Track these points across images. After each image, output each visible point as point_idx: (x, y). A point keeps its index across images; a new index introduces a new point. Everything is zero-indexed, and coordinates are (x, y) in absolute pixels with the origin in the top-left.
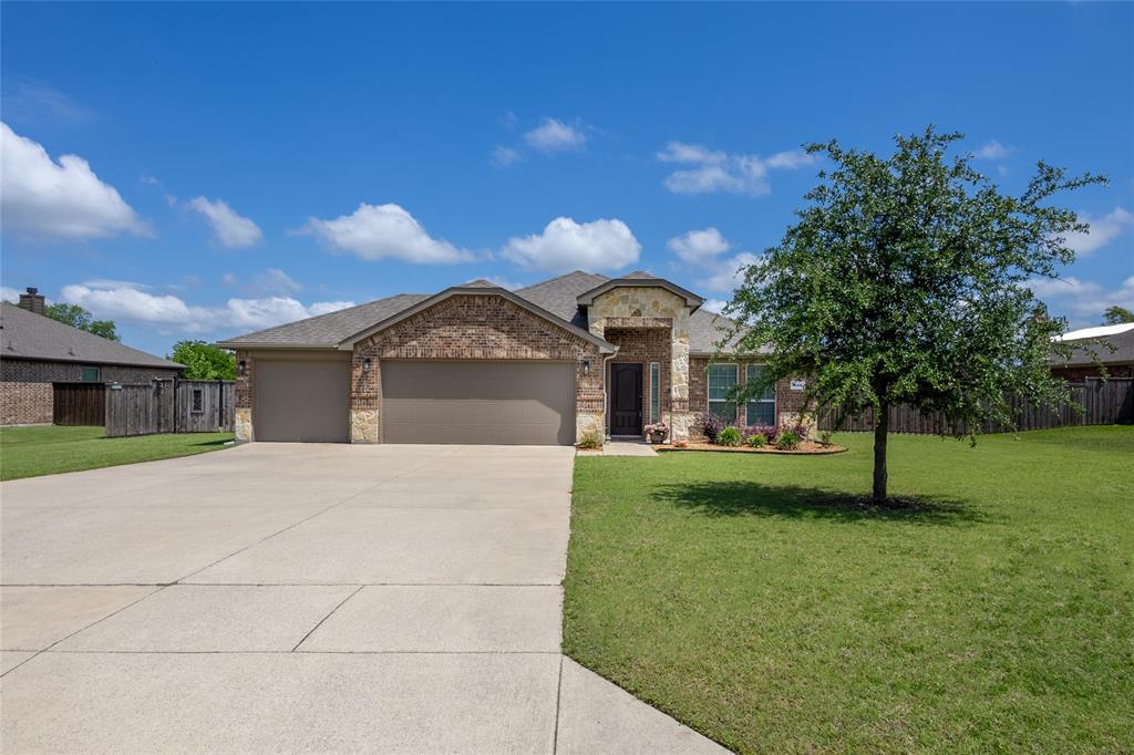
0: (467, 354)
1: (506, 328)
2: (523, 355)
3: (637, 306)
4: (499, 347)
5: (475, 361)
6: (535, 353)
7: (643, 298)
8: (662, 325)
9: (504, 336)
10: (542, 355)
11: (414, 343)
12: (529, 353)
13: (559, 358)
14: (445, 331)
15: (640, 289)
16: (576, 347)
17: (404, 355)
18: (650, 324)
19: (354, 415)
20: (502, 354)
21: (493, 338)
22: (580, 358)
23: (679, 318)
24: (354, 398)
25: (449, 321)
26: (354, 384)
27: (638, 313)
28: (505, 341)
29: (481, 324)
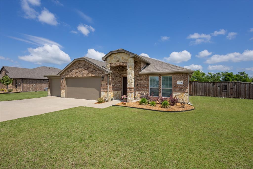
0: (79, 76)
1: (86, 69)
2: (89, 75)
3: (118, 59)
4: (85, 74)
5: (80, 78)
6: (92, 75)
7: (119, 56)
8: (124, 64)
9: (86, 71)
10: (93, 75)
11: (70, 74)
12: (91, 75)
13: (97, 76)
14: (75, 70)
15: (118, 54)
16: (101, 73)
17: (68, 77)
18: (121, 64)
19: (61, 91)
20: (85, 75)
21: (84, 71)
22: (102, 76)
23: (129, 61)
24: (61, 87)
25: (76, 68)
26: (61, 84)
27: (118, 61)
28: (86, 72)
29: (82, 68)
